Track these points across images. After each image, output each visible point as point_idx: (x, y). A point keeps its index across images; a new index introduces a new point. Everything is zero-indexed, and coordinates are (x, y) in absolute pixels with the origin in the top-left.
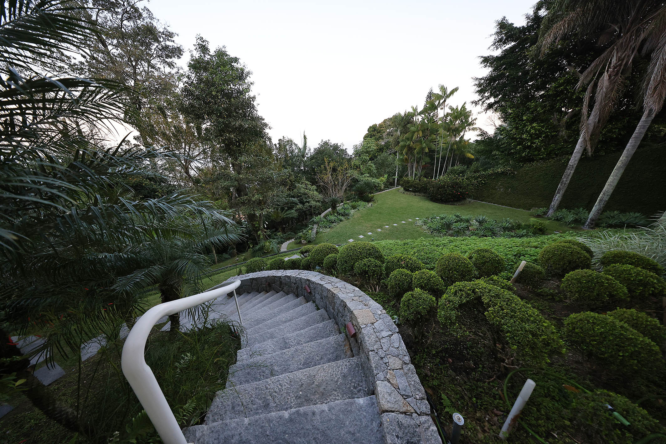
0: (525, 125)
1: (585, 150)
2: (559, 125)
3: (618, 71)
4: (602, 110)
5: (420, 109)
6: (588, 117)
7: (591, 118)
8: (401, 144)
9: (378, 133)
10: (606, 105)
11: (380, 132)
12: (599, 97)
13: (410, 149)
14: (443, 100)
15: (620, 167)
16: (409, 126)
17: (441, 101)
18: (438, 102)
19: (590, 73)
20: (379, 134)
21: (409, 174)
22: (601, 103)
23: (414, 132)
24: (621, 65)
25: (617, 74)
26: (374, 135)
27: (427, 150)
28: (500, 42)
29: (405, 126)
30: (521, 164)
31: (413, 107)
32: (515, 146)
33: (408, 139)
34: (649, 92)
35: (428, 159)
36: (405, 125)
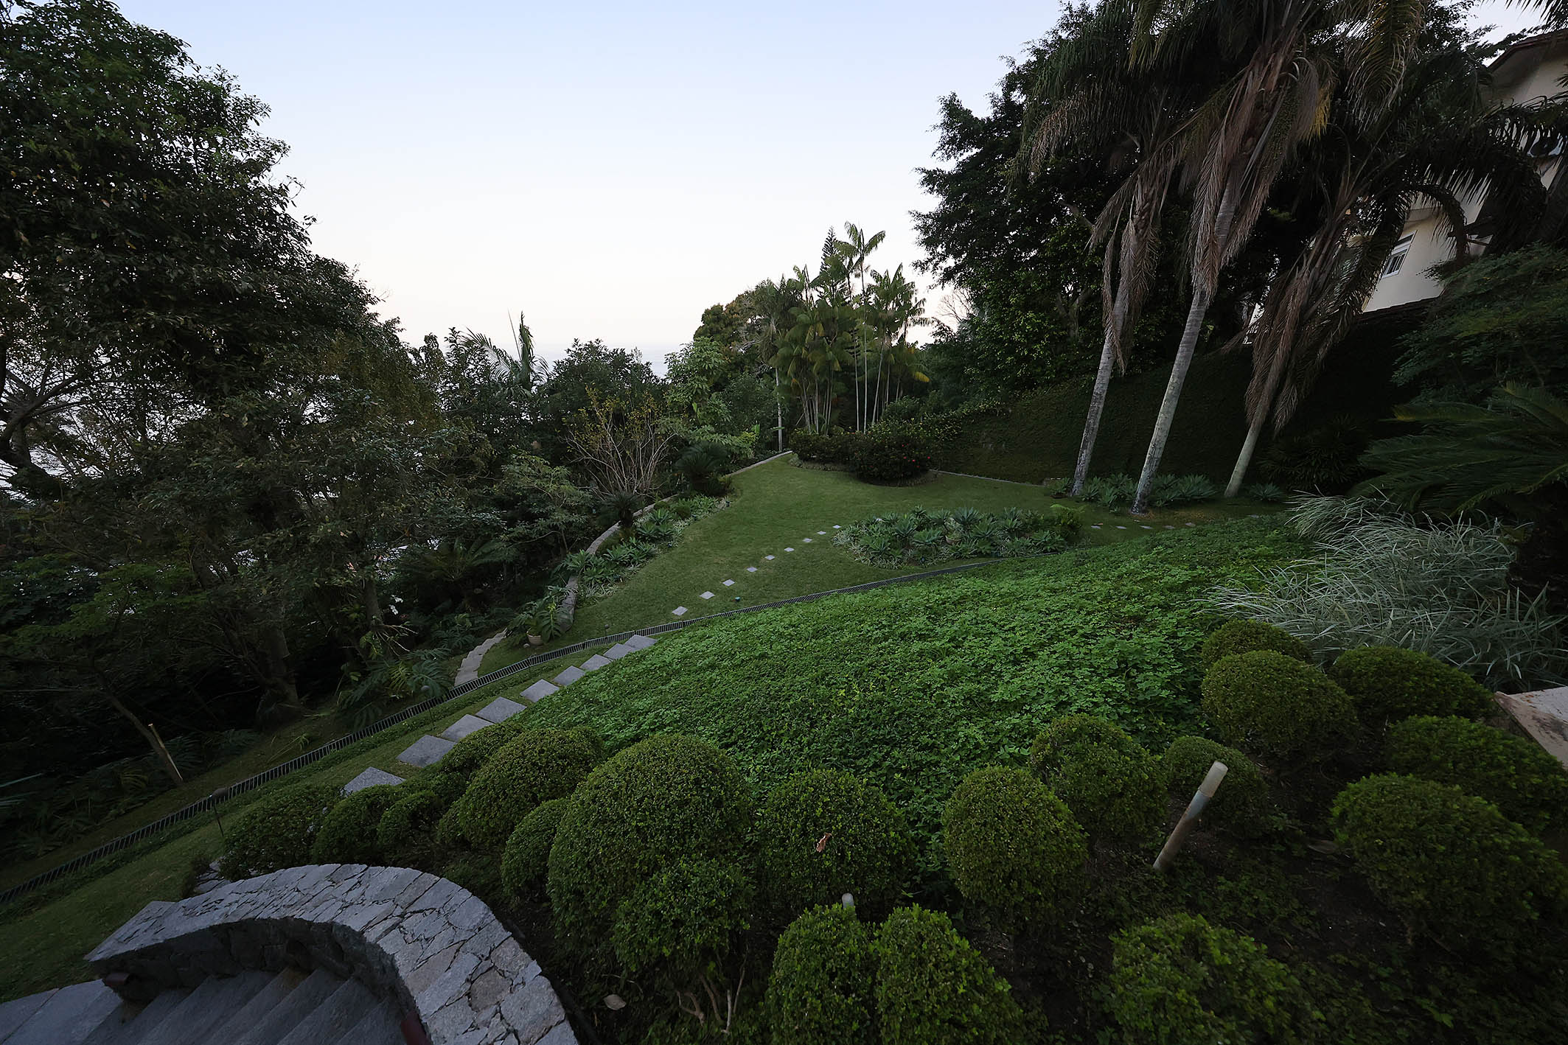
0: (1014, 317)
1: (1115, 363)
2: (1068, 317)
3: (1147, 220)
4: (1132, 289)
5: (813, 274)
6: (1114, 300)
7: (1118, 304)
8: (782, 351)
9: (726, 326)
10: (1136, 282)
11: (730, 324)
12: (1125, 266)
13: (803, 364)
14: (859, 256)
15: (1172, 396)
16: (793, 311)
17: (855, 260)
18: (848, 260)
19: (1106, 220)
20: (730, 329)
21: (807, 420)
22: (1130, 278)
23: (806, 326)
24: (1149, 209)
25: (1145, 227)
26: (718, 332)
27: (837, 366)
28: (952, 145)
29: (784, 312)
30: (1017, 393)
31: (795, 269)
32: (1004, 356)
33: (795, 342)
34: (1197, 260)
35: (841, 386)
36: (786, 309)
